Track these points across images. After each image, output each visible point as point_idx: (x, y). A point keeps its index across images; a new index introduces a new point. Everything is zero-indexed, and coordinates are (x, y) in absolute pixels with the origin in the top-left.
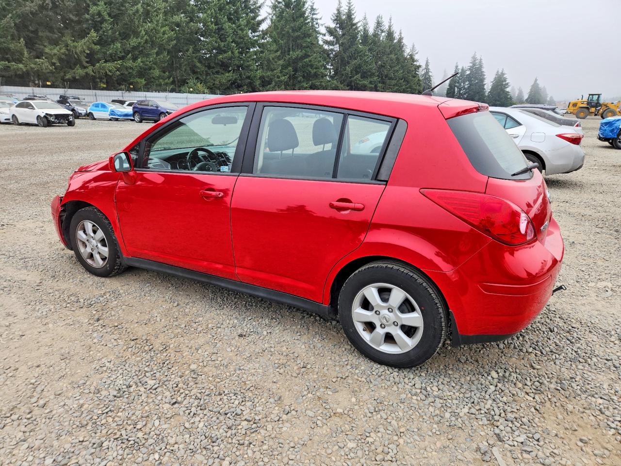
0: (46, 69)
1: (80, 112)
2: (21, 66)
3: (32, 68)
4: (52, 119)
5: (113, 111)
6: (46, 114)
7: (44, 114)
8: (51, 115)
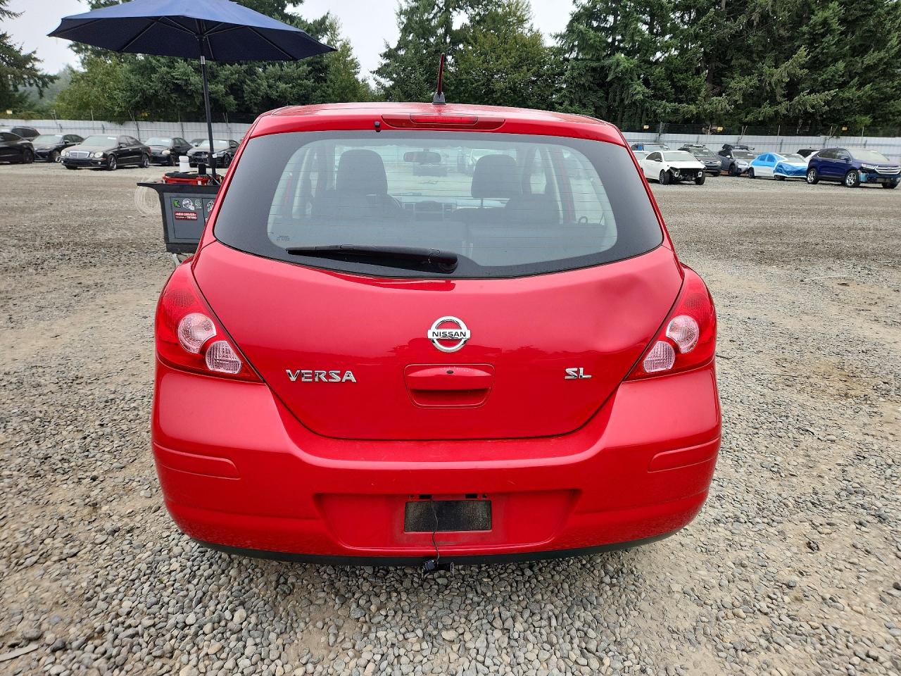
0: (722, 110)
1: (739, 167)
2: (692, 107)
3: (705, 110)
4: (676, 175)
5: (781, 166)
6: (671, 168)
7: (668, 168)
8: (676, 170)
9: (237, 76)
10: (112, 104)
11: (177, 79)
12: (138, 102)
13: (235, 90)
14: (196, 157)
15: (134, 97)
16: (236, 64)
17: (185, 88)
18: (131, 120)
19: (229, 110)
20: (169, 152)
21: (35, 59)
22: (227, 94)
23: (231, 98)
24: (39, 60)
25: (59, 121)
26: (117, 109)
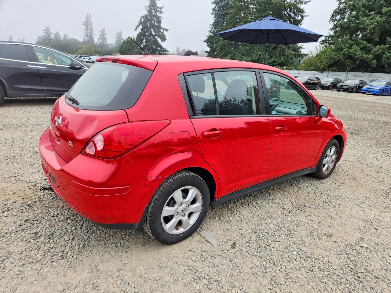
9: (381, 50)
10: (321, 64)
11: (351, 53)
12: (331, 64)
13: (378, 57)
14: (340, 87)
15: (330, 61)
16: (383, 45)
17: (353, 57)
18: (326, 71)
19: (372, 66)
20: (330, 84)
21: (302, 48)
22: (373, 59)
23: (375, 61)
24: (303, 48)
25: (300, 71)
26: (322, 67)
